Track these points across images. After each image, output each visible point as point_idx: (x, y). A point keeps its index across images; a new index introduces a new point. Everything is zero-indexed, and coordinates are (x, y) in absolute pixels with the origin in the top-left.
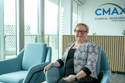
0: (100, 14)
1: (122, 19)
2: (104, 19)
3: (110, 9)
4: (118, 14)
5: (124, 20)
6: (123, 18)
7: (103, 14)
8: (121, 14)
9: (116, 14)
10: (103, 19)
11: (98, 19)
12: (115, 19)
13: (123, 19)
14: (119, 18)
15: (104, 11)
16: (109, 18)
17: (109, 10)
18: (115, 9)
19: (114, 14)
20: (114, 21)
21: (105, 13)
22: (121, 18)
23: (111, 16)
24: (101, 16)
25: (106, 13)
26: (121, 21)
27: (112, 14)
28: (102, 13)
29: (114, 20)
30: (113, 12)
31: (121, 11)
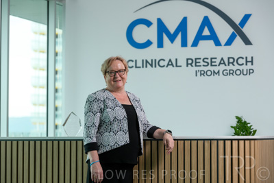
0: (148, 43)
1: (236, 67)
2: (165, 63)
3: (185, 20)
4: (218, 43)
5: (242, 72)
6: (240, 61)
7: (160, 45)
8: (229, 43)
9: (211, 42)
10: (162, 63)
11: (139, 64)
12: (209, 67)
13: (241, 68)
14: (222, 62)
15: (162, 28)
16: (182, 62)
17: (183, 26)
18: (206, 22)
19: (201, 43)
20: (203, 73)
21: (165, 38)
22: (232, 61)
23: (191, 52)
24: (152, 53)
25: (172, 38)
26: (231, 73)
27: (195, 44)
28: (154, 40)
29: (205, 69)
30: (199, 37)
31: (231, 30)
